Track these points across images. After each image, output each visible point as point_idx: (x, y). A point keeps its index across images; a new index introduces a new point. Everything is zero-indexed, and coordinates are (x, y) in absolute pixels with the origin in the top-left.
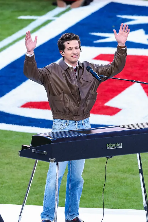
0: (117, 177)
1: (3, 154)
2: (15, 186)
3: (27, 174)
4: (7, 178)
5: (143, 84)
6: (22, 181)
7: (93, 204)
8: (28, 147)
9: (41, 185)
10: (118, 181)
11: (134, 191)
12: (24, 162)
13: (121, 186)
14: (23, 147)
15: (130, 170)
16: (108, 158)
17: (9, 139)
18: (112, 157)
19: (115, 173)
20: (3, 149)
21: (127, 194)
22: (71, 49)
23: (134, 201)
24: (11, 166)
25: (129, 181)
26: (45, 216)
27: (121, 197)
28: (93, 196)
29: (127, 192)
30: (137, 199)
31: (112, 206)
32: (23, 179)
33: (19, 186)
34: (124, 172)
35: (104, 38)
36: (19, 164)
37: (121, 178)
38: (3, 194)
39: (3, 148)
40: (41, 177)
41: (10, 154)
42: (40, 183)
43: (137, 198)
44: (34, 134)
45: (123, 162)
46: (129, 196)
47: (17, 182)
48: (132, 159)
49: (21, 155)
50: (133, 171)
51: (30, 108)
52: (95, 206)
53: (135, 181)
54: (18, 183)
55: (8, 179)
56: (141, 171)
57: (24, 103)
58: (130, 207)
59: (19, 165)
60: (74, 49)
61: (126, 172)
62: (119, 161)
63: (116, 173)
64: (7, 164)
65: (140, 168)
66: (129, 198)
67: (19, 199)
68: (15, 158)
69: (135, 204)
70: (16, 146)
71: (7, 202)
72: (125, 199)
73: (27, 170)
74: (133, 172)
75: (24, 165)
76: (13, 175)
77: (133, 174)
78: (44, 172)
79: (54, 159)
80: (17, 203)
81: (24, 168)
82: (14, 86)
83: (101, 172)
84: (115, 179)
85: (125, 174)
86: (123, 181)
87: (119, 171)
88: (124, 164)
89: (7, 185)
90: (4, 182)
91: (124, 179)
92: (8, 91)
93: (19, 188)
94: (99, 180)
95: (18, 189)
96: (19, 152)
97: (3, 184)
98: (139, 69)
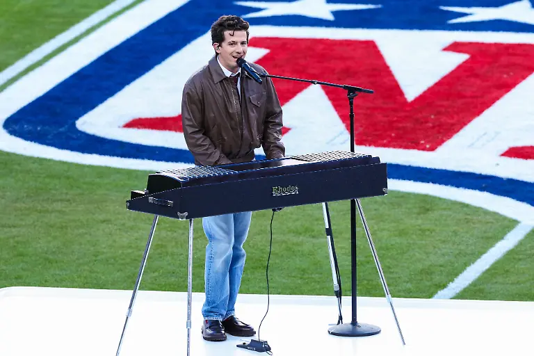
0: (286, 242)
1: (96, 206)
2: (117, 259)
3: (136, 239)
4: (104, 246)
5: (325, 87)
6: (130, 251)
7: (247, 287)
8: (142, 195)
9: (161, 257)
10: (288, 249)
11: (315, 264)
12: (132, 219)
13: (294, 257)
14: (134, 195)
15: (307, 230)
16: (274, 210)
17: (106, 181)
18: (281, 209)
19: (282, 236)
20: (96, 197)
21: (304, 270)
22: (233, 43)
23: (315, 282)
24: (110, 226)
25: (306, 248)
26: (212, 314)
27: (293, 275)
28: (247, 274)
29: (303, 267)
30: (320, 278)
31: (280, 290)
32: (130, 247)
33: (124, 259)
34: (298, 233)
35: (259, 10)
36: (122, 222)
37: (293, 244)
38: (98, 273)
39: (96, 195)
40: (160, 243)
41: (106, 206)
42: (159, 254)
43: (320, 276)
44: (151, 172)
45: (294, 217)
46: (307, 273)
47: (120, 252)
48: (309, 212)
49: (130, 208)
50: (313, 231)
51: (139, 128)
52: (251, 290)
53: (316, 248)
54: (123, 253)
55: (105, 248)
56: (329, 232)
57: (128, 119)
58: (309, 291)
59: (124, 225)
60: (239, 44)
61: (300, 234)
62: (289, 215)
63: (284, 234)
64: (103, 221)
65: (328, 227)
66: (307, 276)
67: (125, 281)
68: (116, 212)
69: (318, 286)
70: (117, 192)
71: (104, 285)
72: (301, 278)
73: (137, 232)
74: (313, 234)
75: (131, 224)
76: (115, 241)
77: (313, 237)
78: (165, 235)
79: (186, 214)
80: (122, 287)
81: (132, 228)
82: (111, 92)
83: (259, 234)
84: (284, 245)
85: (299, 237)
86: (296, 248)
87: (290, 232)
88: (297, 220)
89: (103, 256)
90: (98, 252)
91: (297, 244)
92: (102, 100)
93: (123, 262)
94: (256, 247)
95: (122, 264)
96: (127, 201)
97: (96, 256)
98: (319, 62)
